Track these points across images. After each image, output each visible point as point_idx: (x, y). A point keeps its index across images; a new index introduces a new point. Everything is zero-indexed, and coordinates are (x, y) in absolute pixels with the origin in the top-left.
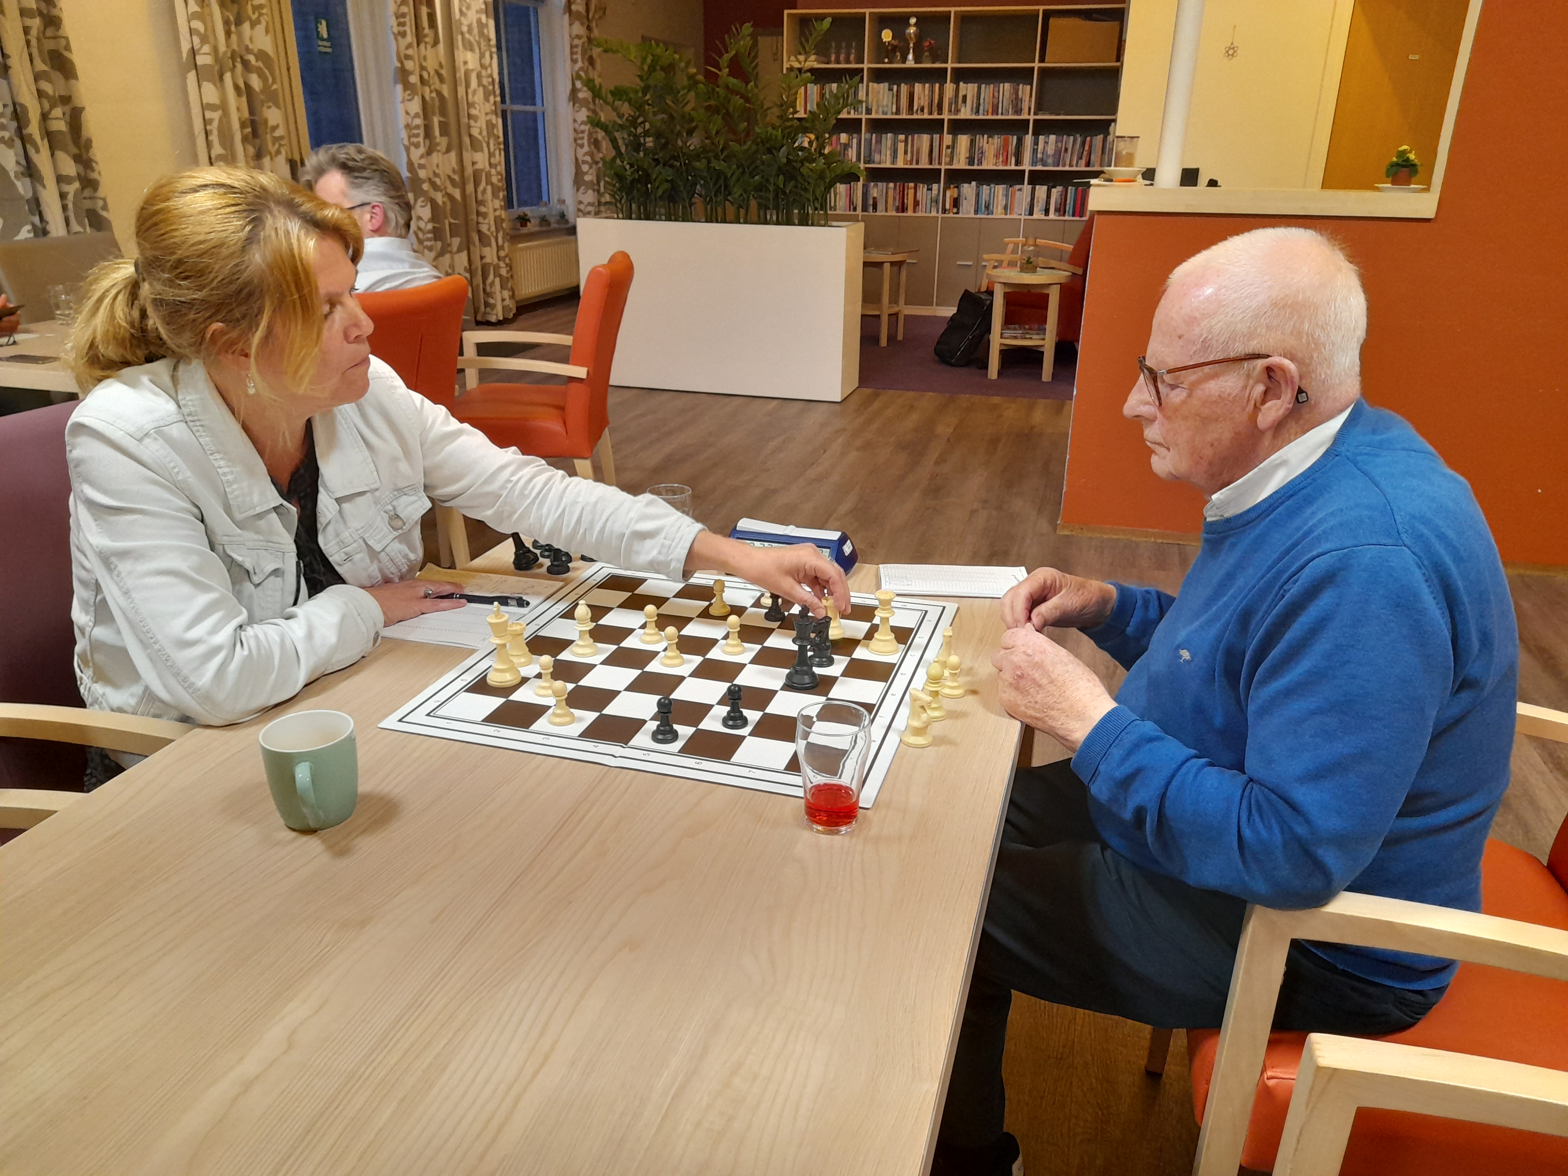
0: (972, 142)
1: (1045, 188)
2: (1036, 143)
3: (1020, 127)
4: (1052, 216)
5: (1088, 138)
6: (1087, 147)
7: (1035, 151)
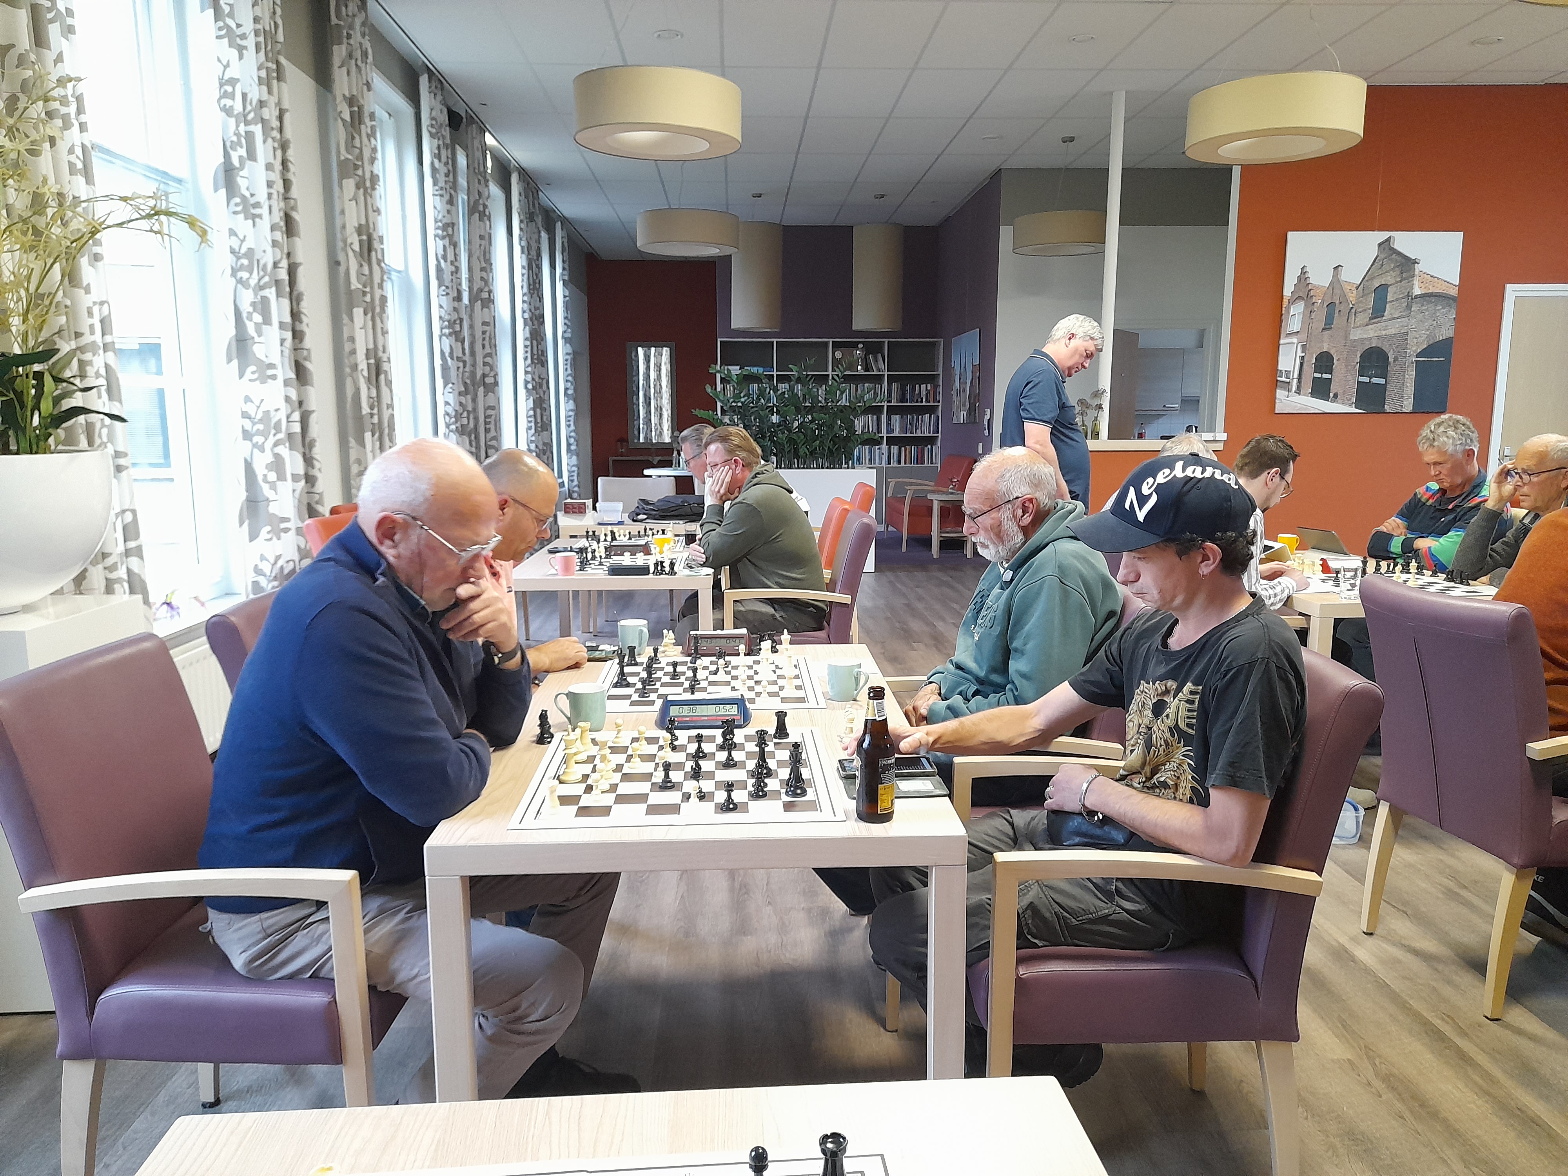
1: (896, 448)
2: (890, 420)
3: (877, 411)
4: (903, 464)
5: (920, 417)
6: (920, 422)
7: (889, 425)
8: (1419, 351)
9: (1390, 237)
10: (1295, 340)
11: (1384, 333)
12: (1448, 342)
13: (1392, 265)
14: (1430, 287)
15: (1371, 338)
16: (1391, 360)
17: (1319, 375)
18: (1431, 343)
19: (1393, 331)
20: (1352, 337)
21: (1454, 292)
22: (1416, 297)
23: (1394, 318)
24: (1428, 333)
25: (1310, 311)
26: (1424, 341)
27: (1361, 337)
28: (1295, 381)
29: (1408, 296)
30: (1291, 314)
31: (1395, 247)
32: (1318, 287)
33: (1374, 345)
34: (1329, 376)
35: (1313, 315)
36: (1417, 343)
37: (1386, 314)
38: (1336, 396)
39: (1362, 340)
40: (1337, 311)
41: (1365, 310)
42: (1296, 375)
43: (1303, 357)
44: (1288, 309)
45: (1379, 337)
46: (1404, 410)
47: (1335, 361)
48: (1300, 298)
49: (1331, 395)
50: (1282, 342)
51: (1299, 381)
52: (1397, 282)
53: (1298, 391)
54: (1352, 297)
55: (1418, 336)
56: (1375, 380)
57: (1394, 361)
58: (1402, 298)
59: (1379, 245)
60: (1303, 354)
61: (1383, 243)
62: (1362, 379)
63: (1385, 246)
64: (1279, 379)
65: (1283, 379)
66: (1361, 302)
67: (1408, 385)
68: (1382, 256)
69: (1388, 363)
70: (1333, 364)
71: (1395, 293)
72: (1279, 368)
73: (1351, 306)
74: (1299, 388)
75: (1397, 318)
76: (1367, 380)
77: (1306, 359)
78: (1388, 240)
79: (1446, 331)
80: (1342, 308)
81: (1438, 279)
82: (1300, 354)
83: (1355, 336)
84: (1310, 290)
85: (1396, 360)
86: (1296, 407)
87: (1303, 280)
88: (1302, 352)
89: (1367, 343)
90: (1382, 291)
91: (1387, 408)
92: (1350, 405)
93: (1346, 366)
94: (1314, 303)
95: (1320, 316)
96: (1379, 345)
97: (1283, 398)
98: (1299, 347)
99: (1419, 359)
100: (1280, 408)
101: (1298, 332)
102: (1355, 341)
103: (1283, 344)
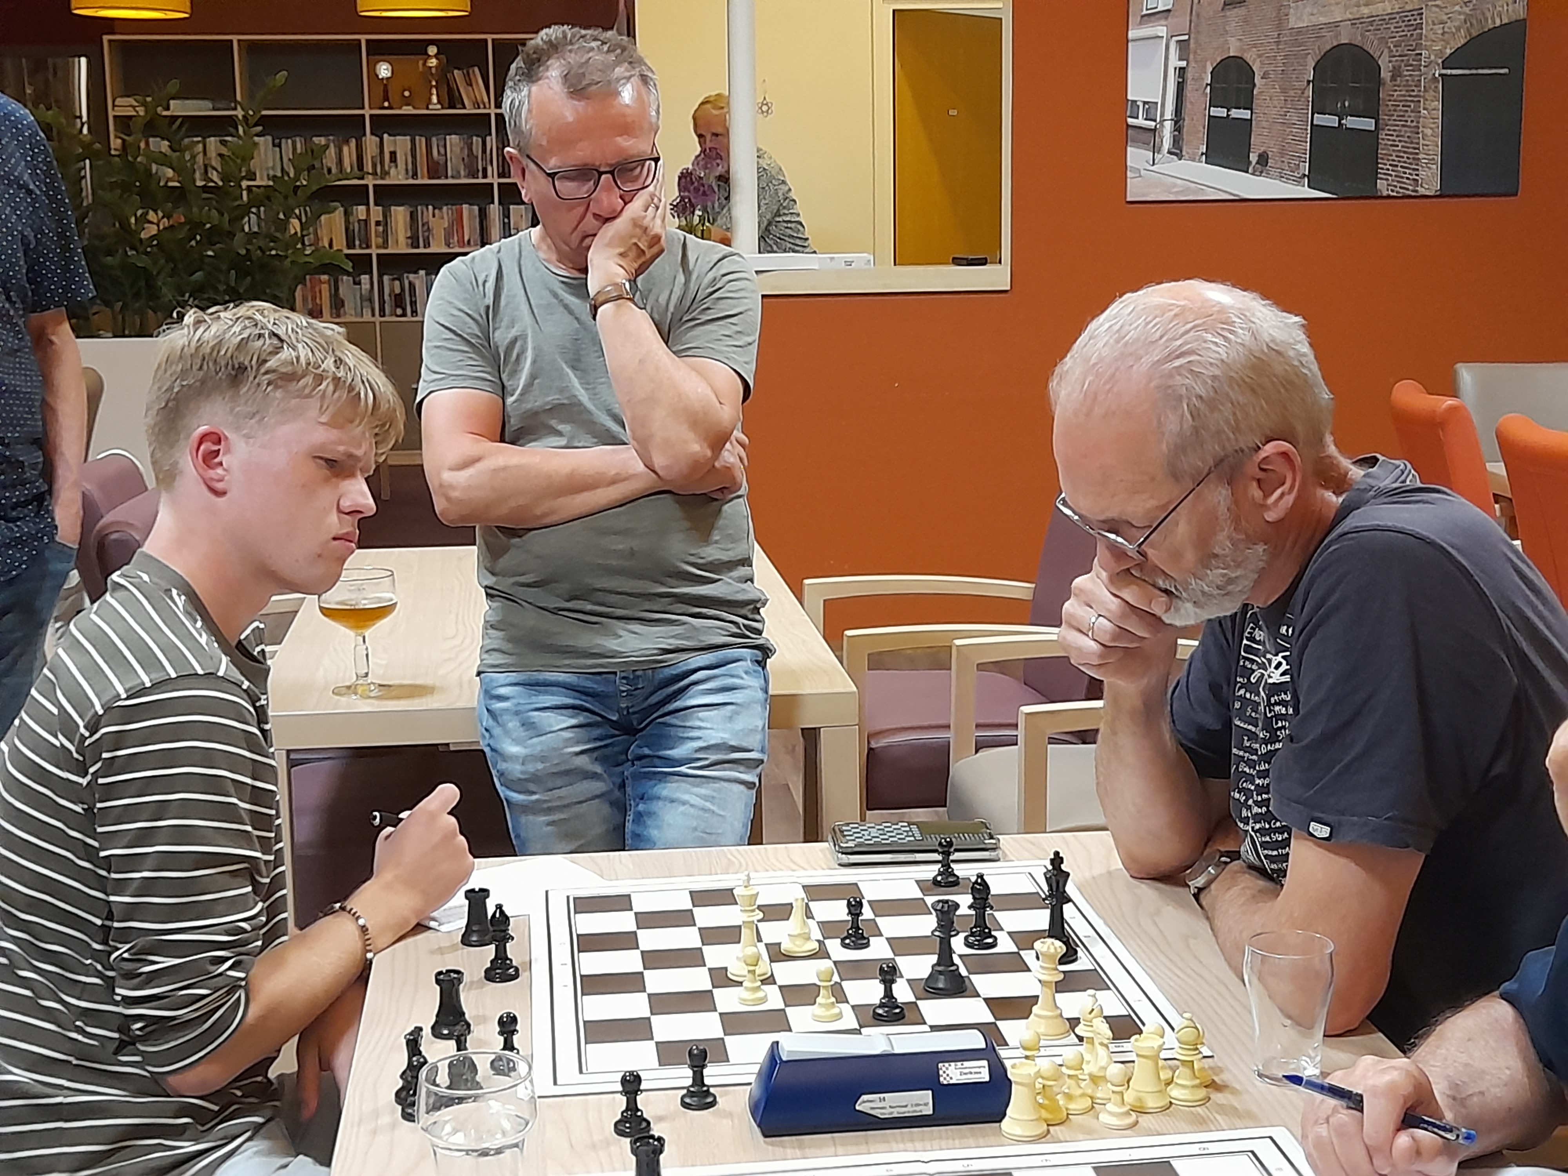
8: (1448, 52)
10: (1162, 31)
11: (1365, 11)
12: (1515, 31)
15: (1336, 24)
16: (1385, 74)
17: (1221, 112)
18: (1474, 33)
19: (1385, 8)
20: (1294, 22)
24: (1467, 10)
26: (1458, 29)
27: (1315, 20)
28: (1168, 126)
33: (1344, 40)
34: (1245, 114)
36: (1443, 34)
38: (1263, 159)
39: (1317, 30)
42: (1169, 114)
43: (1182, 69)
45: (1354, 22)
46: (1421, 191)
47: (1257, 80)
49: (1253, 158)
50: (1131, 34)
51: (1178, 127)
53: (1177, 151)
55: (1445, 18)
56: (1351, 122)
57: (1393, 78)
60: (1183, 64)
62: (1320, 120)
64: (1130, 121)
65: (1140, 122)
67: (1429, 132)
69: (1379, 82)
70: (1254, 85)
72: (1129, 98)
74: (1177, 142)
76: (1331, 121)
77: (1189, 75)
79: (1508, 7)
82: (1175, 62)
83: (1300, 19)
85: (1396, 73)
86: (1175, 185)
88: (1180, 59)
89: (1330, 35)
91: (1382, 186)
92: (1298, 181)
93: (1284, 91)
96: (1358, 41)
97: (1143, 165)
98: (1173, 46)
99: (1449, 72)
100: (1136, 190)
101: (1169, 11)
102: (1300, 31)
103: (1132, 40)
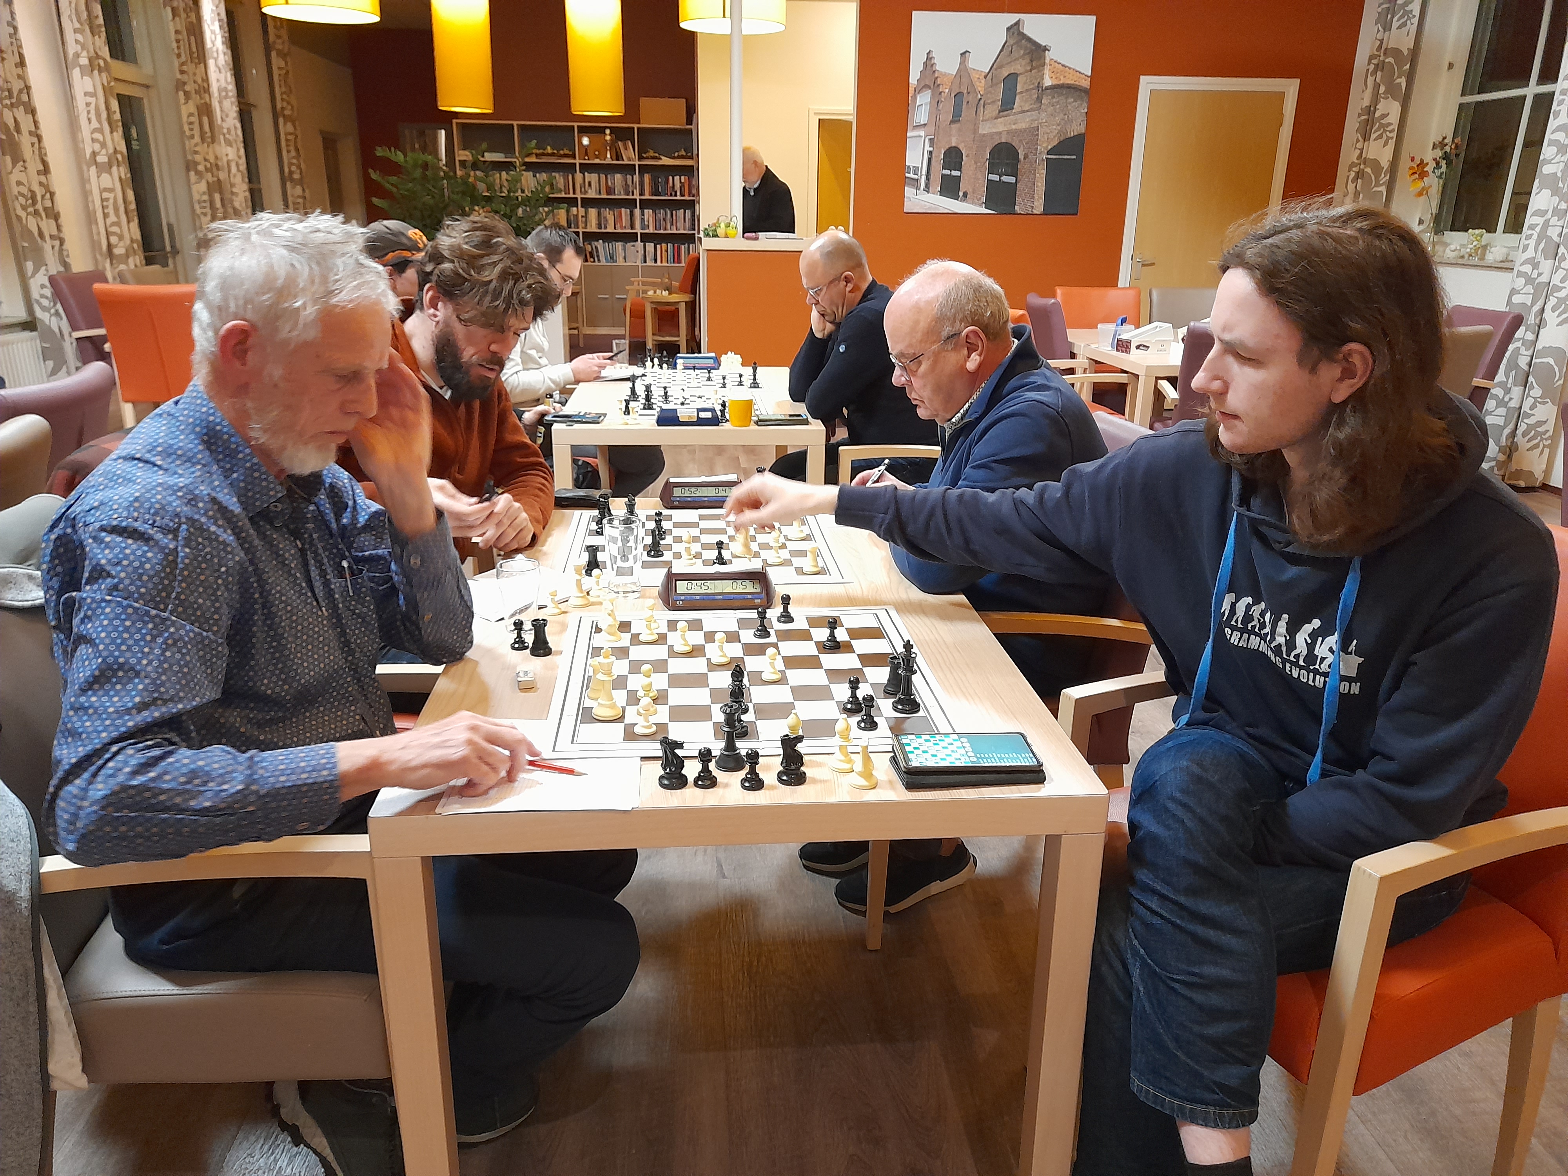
0: (599, 214)
1: (652, 244)
2: (643, 215)
3: (630, 204)
4: (659, 263)
5: (676, 212)
7: (643, 220)
8: (1050, 147)
9: (1019, 21)
10: (922, 133)
11: (1014, 127)
12: (1080, 137)
13: (1022, 52)
14: (1062, 77)
15: (1000, 133)
16: (1021, 157)
17: (947, 172)
18: (1062, 139)
19: (1022, 125)
20: (981, 131)
21: (1086, 84)
22: (1047, 88)
23: (1024, 112)
24: (1059, 128)
25: (937, 102)
26: (1055, 137)
27: (990, 131)
28: (924, 178)
29: (1038, 87)
30: (918, 104)
31: (1025, 32)
32: (945, 74)
33: (1003, 140)
34: (957, 173)
35: (941, 106)
36: (1048, 140)
37: (1015, 106)
38: (965, 195)
39: (991, 135)
40: (965, 103)
41: (993, 102)
42: (924, 172)
43: (931, 152)
44: (915, 98)
45: (1008, 132)
46: (1035, 212)
47: (964, 157)
48: (927, 87)
49: (961, 194)
50: (908, 134)
51: (928, 178)
52: (1027, 72)
53: (927, 189)
54: (981, 86)
55: (1048, 131)
56: (1005, 178)
57: (1025, 159)
58: (1033, 89)
59: (1008, 29)
60: (931, 149)
61: (1012, 26)
62: (992, 177)
63: (1014, 30)
64: (907, 175)
65: (911, 175)
66: (990, 92)
67: (1039, 184)
68: (1011, 42)
69: (1018, 161)
70: (963, 160)
71: (1025, 83)
72: (907, 164)
73: (979, 96)
74: (927, 185)
75: (1027, 111)
76: (996, 178)
77: (934, 155)
78: (1017, 23)
79: (1077, 127)
80: (970, 98)
81: (1070, 68)
82: (928, 148)
83: (984, 129)
84: (936, 78)
85: (1026, 156)
86: (926, 205)
87: (929, 67)
88: (930, 147)
89: (997, 137)
90: (1011, 80)
91: (1018, 209)
92: (981, 205)
93: (976, 163)
94: (940, 93)
95: (948, 107)
96: (1010, 141)
97: (911, 196)
98: (927, 141)
99: (1050, 157)
100: (908, 207)
101: (925, 125)
102: (984, 135)
103: (910, 137)
